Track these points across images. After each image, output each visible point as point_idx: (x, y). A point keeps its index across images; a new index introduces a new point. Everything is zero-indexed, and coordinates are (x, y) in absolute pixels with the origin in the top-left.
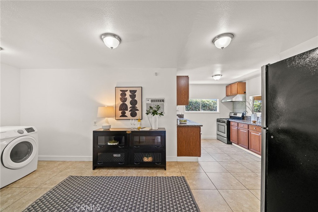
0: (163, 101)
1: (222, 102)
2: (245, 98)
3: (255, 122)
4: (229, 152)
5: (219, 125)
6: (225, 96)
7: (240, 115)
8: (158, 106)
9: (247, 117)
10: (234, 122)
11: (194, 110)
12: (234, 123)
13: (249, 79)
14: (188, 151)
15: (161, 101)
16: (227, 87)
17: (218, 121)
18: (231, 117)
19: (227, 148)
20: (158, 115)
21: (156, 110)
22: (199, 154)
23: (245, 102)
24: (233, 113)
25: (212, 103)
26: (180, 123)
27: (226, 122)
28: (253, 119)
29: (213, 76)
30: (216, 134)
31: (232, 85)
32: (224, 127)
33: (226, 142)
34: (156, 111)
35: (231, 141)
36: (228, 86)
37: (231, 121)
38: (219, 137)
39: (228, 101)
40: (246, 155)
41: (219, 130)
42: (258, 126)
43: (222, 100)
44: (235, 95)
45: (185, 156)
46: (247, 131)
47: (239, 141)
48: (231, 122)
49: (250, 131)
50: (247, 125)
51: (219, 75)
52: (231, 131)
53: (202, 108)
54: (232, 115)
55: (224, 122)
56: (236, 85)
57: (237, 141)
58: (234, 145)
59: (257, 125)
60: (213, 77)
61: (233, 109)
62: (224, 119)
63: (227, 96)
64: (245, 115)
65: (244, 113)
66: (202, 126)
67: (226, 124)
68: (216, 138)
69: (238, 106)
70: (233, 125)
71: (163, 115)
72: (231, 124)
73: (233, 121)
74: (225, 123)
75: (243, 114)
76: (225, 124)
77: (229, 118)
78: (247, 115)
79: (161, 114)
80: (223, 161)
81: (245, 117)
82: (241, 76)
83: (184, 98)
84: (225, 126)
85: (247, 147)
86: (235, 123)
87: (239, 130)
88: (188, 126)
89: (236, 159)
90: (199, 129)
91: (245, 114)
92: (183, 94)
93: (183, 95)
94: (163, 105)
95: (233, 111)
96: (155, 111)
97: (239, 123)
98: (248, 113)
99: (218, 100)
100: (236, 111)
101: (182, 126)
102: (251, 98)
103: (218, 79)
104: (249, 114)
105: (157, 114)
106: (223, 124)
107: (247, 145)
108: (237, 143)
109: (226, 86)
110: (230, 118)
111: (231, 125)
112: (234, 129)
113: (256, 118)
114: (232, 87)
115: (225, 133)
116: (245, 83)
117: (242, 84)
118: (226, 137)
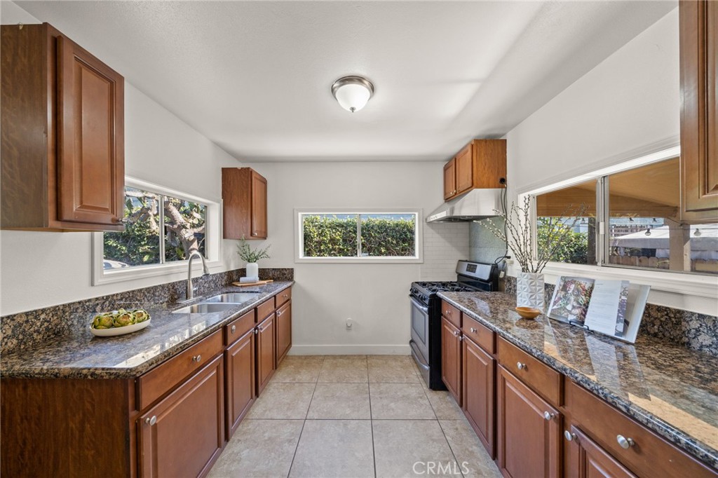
1: (429, 222)
2: (502, 203)
3: (529, 316)
6: (441, 199)
9: (509, 280)
10: (450, 303)
12: (450, 306)
17: (414, 290)
18: (461, 278)
23: (504, 217)
24: (467, 263)
27: (428, 301)
28: (522, 300)
31: (459, 157)
33: (428, 381)
37: (444, 300)
39: (439, 215)
43: (429, 215)
44: (467, 192)
46: (492, 365)
48: (444, 304)
49: (503, 369)
50: (491, 332)
54: (465, 270)
55: (423, 300)
56: (468, 154)
57: (459, 393)
60: (337, 94)
61: (470, 246)
63: (447, 198)
64: (502, 273)
65: (500, 264)
67: (426, 309)
69: (482, 236)
70: (448, 317)
72: (444, 312)
73: (447, 302)
74: (425, 305)
75: (496, 266)
78: (509, 274)
81: (503, 280)
84: (425, 316)
85: (490, 445)
87: (464, 345)
91: (505, 271)
97: (464, 315)
98: (512, 263)
99: (417, 214)
100: (476, 255)
106: (421, 306)
107: (490, 434)
108: (459, 400)
109: (445, 165)
110: (458, 280)
112: (450, 331)
113: (541, 294)
114: (457, 165)
115: (425, 343)
116: (506, 141)
117: (489, 147)
118: (428, 363)
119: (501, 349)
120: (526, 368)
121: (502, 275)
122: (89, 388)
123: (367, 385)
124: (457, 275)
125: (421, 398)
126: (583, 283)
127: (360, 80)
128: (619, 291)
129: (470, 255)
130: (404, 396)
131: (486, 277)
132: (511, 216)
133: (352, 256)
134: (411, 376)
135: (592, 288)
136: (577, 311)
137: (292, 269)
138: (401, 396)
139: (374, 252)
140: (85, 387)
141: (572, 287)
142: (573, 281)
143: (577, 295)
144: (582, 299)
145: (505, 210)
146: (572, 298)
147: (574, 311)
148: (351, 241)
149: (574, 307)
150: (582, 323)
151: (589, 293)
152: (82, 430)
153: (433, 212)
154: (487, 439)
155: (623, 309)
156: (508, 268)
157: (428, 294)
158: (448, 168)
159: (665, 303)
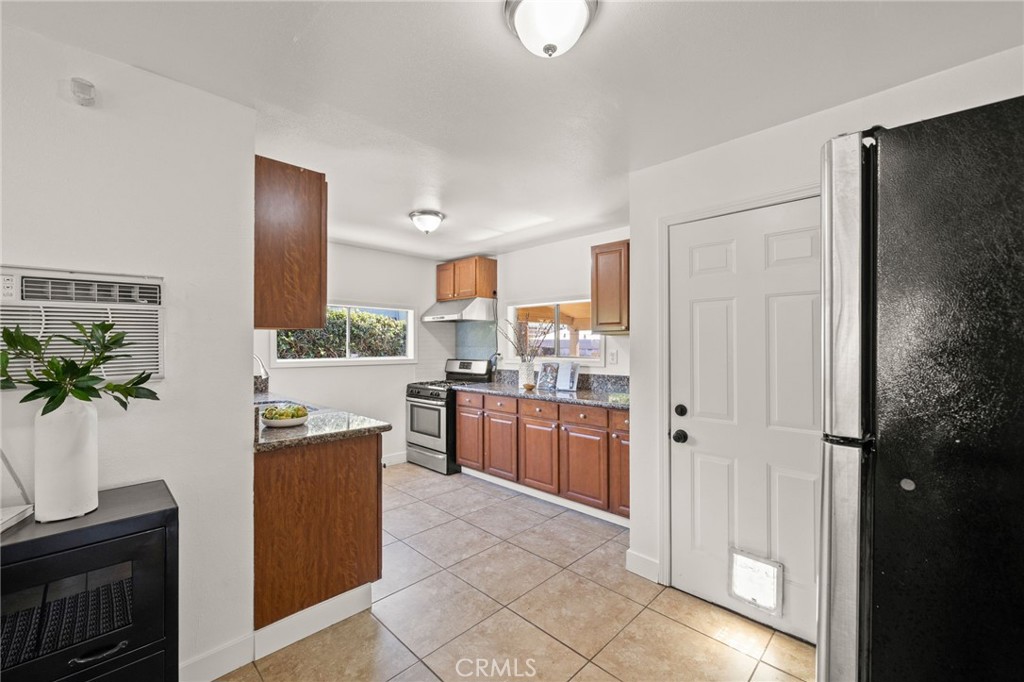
0: (152, 293)
1: (424, 323)
2: (494, 312)
3: (530, 389)
4: (467, 510)
5: (416, 409)
6: (433, 299)
7: (479, 368)
8: (105, 328)
9: (499, 372)
10: (472, 392)
11: (308, 355)
12: (467, 394)
13: (508, 249)
14: (320, 573)
15: (136, 293)
16: (441, 268)
17: (413, 391)
18: (451, 376)
19: (453, 491)
20: (107, 399)
21: (81, 357)
22: (374, 567)
23: (495, 322)
24: (458, 362)
25: (379, 325)
26: (269, 428)
27: (444, 395)
28: (523, 381)
29: (411, 215)
30: (404, 444)
31: (460, 265)
32: (436, 414)
33: (444, 469)
34: (87, 369)
35: (460, 460)
36: (445, 267)
37: (462, 391)
38: (415, 454)
39: (448, 317)
40: (515, 503)
41: (415, 428)
42: (550, 400)
43: (425, 315)
44: (468, 299)
45: (302, 607)
46: (515, 422)
47: (487, 458)
48: (458, 393)
49: (524, 419)
50: (515, 400)
51: (436, 213)
52: (458, 427)
53: (352, 346)
54: (456, 368)
55: (435, 396)
56: (472, 266)
57: (481, 460)
58: (468, 476)
59: (545, 400)
60: (415, 218)
61: (457, 346)
62: (432, 384)
63: (440, 300)
64: (494, 367)
65: (493, 360)
66: (388, 428)
67: (443, 403)
68: (406, 460)
69: (472, 336)
70: (468, 404)
71: (152, 395)
72: (458, 402)
73: (465, 391)
74: (441, 399)
75: (490, 362)
76: (439, 403)
77: (444, 379)
78: (499, 368)
79: (136, 389)
80: (464, 556)
82: (495, 234)
83: (298, 291)
84: (439, 411)
85: (514, 475)
86: (473, 395)
87: (486, 420)
88: (323, 441)
89: (498, 532)
90: (374, 444)
91: (495, 365)
92: (296, 268)
93: (291, 271)
94: (152, 322)
95: (456, 354)
96: (71, 369)
97: (486, 396)
98: (503, 362)
99: (411, 313)
100: (467, 354)
101: (288, 446)
102: (511, 314)
103: (430, 230)
104: (509, 361)
105: (88, 392)
106: (434, 402)
107: (514, 467)
108: (480, 465)
109: (438, 266)
110: (447, 379)
111: (460, 406)
112: (469, 415)
113: (532, 376)
114: (457, 272)
115: (439, 437)
116: (496, 261)
117: (487, 264)
118: (445, 451)
119: (523, 408)
121: (493, 370)
124: (445, 374)
125: (445, 481)
126: (554, 365)
128: (571, 367)
130: (431, 484)
131: (483, 371)
132: (501, 322)
135: (558, 368)
136: (553, 381)
141: (549, 368)
142: (549, 365)
143: (552, 373)
144: (554, 374)
145: (496, 315)
146: (550, 375)
147: (551, 382)
149: (551, 380)
150: (555, 387)
151: (557, 371)
152: (347, 478)
153: (427, 313)
154: (511, 472)
155: (573, 375)
156: (498, 363)
157: (442, 390)
158: (443, 270)
159: (584, 372)
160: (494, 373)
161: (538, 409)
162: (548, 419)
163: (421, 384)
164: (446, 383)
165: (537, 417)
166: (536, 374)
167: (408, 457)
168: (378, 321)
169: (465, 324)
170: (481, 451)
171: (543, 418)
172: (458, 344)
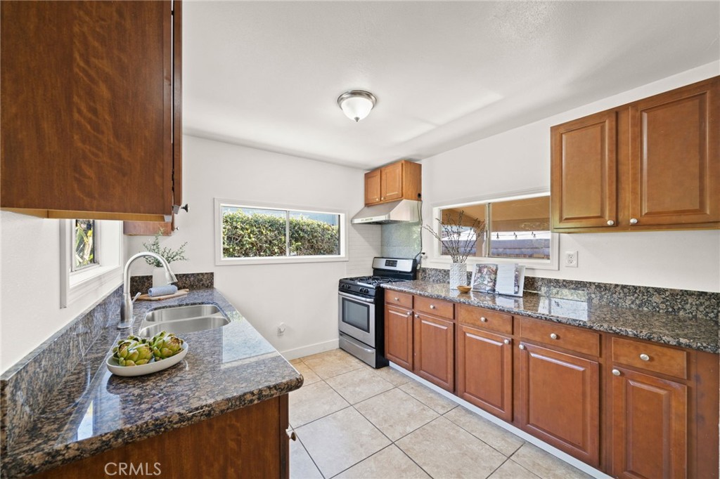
1: (353, 225)
2: (419, 214)
3: (465, 292)
5: (346, 302)
6: (362, 204)
7: (406, 266)
9: (424, 270)
10: (401, 291)
16: (368, 176)
17: (345, 286)
18: (378, 273)
23: (420, 223)
24: (384, 260)
25: (319, 229)
27: (372, 292)
28: (454, 282)
29: (340, 99)
30: (337, 333)
31: (387, 171)
33: (373, 362)
35: (388, 356)
36: (372, 175)
37: (390, 289)
38: (346, 343)
41: (346, 320)
42: (501, 310)
43: (353, 218)
44: (395, 201)
46: (451, 327)
47: (417, 359)
48: (386, 291)
50: (451, 304)
52: (386, 323)
53: (291, 244)
54: (382, 265)
55: (364, 293)
56: (399, 170)
57: (410, 360)
58: (396, 371)
61: (382, 245)
63: (368, 204)
64: (419, 265)
65: (418, 258)
67: (372, 300)
68: (338, 347)
69: (396, 235)
70: (397, 303)
72: (387, 300)
73: (394, 290)
74: (370, 296)
75: (415, 263)
76: (368, 300)
78: (423, 266)
84: (368, 307)
85: (450, 384)
86: (401, 294)
87: (416, 321)
91: (420, 263)
97: (415, 297)
98: (428, 261)
99: (342, 216)
100: (393, 252)
102: (436, 213)
103: (360, 117)
104: (435, 260)
106: (364, 299)
107: (450, 376)
108: (410, 364)
109: (366, 174)
110: (375, 276)
111: (388, 303)
112: (398, 313)
113: (465, 278)
114: (384, 177)
115: (368, 331)
116: (420, 165)
117: (413, 168)
118: (374, 346)
119: (462, 314)
120: (486, 320)
121: (418, 268)
122: (234, 422)
123: (323, 382)
124: (372, 270)
125: (374, 377)
126: (491, 266)
127: (368, 95)
128: (514, 269)
129: (382, 253)
130: (361, 380)
131: (409, 269)
133: (239, 256)
134: (353, 364)
135: (497, 270)
136: (491, 284)
137: (212, 274)
138: (358, 381)
139: (265, 251)
140: (228, 422)
141: (486, 270)
142: (485, 266)
143: (490, 275)
144: (493, 276)
145: (421, 216)
146: (487, 277)
147: (489, 284)
148: (237, 240)
149: (489, 282)
150: (494, 290)
151: (496, 273)
153: (357, 216)
154: (446, 381)
155: (517, 279)
156: (423, 261)
157: (371, 286)
158: (370, 177)
159: (530, 275)
160: (418, 271)
161: (483, 319)
162: (498, 331)
163: (352, 279)
164: (374, 279)
165: (480, 327)
166: (469, 275)
167: (340, 345)
168: (319, 226)
169: (390, 226)
170: (410, 351)
171: (492, 330)
172: (383, 243)
